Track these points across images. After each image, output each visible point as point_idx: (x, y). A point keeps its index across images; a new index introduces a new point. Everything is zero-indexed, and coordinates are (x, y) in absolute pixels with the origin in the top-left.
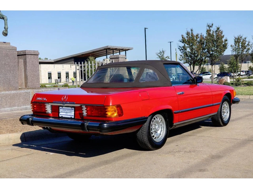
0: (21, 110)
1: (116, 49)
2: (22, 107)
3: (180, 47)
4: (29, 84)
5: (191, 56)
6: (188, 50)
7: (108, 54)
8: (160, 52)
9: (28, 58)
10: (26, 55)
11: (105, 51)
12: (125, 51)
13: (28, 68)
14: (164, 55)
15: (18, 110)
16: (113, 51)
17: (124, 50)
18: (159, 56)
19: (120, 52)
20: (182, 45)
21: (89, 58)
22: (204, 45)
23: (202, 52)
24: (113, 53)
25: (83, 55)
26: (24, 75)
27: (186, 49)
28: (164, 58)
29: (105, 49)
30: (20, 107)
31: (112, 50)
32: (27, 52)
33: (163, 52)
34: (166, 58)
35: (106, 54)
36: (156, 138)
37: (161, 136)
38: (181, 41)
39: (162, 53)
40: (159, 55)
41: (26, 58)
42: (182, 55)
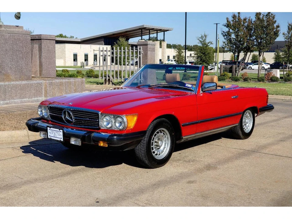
0: (32, 102)
1: (153, 29)
2: (33, 99)
3: (224, 32)
4: (44, 72)
5: (235, 44)
6: (233, 36)
7: (143, 34)
8: (202, 36)
9: (44, 43)
10: (41, 39)
11: (140, 30)
12: (163, 32)
13: (43, 55)
14: (206, 40)
15: (29, 102)
16: (149, 31)
17: (162, 30)
18: (200, 41)
19: (157, 33)
20: (226, 29)
21: (119, 40)
22: (252, 32)
23: (248, 39)
24: (149, 34)
25: (114, 34)
26: (39, 62)
27: (230, 36)
28: (206, 43)
30: (31, 99)
32: (42, 36)
33: (206, 36)
34: (209, 43)
35: (141, 35)
38: (225, 26)
39: (204, 37)
40: (200, 39)
41: (41, 43)
42: (225, 42)
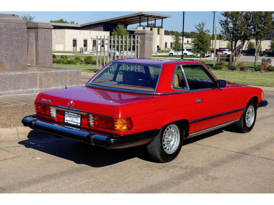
0: (26, 93)
1: (151, 16)
2: (28, 89)
3: (221, 21)
4: (40, 61)
5: (233, 33)
6: (231, 25)
7: (141, 21)
8: (200, 24)
9: (40, 32)
10: (38, 28)
11: (139, 17)
12: (161, 19)
13: (39, 44)
14: (204, 28)
15: (23, 92)
16: (148, 18)
17: (160, 17)
18: (198, 29)
19: (155, 20)
20: (224, 18)
21: (118, 27)
22: (250, 21)
23: (246, 29)
24: (148, 21)
25: (113, 21)
26: (36, 51)
27: (228, 24)
28: (204, 31)
29: (138, 16)
30: (26, 90)
31: (146, 17)
32: (39, 25)
33: (203, 24)
34: (206, 31)
35: (139, 21)
36: (168, 149)
37: (174, 146)
38: (223, 15)
39: (202, 25)
40: (198, 27)
41: (38, 32)
42: (222, 31)
